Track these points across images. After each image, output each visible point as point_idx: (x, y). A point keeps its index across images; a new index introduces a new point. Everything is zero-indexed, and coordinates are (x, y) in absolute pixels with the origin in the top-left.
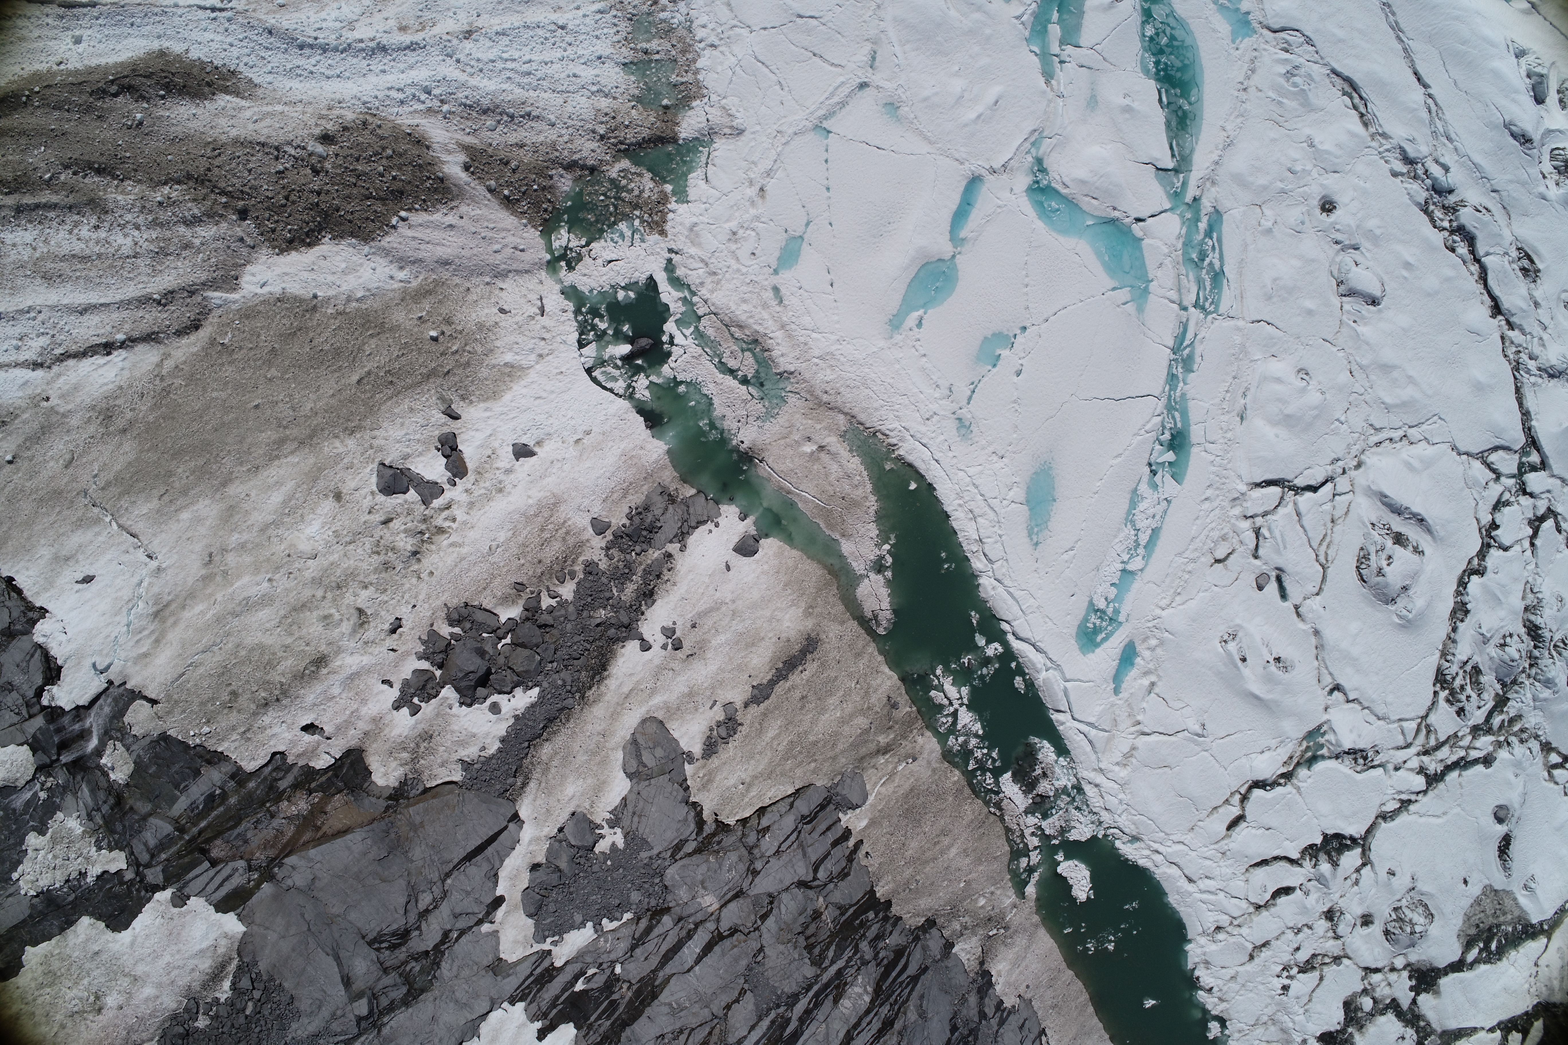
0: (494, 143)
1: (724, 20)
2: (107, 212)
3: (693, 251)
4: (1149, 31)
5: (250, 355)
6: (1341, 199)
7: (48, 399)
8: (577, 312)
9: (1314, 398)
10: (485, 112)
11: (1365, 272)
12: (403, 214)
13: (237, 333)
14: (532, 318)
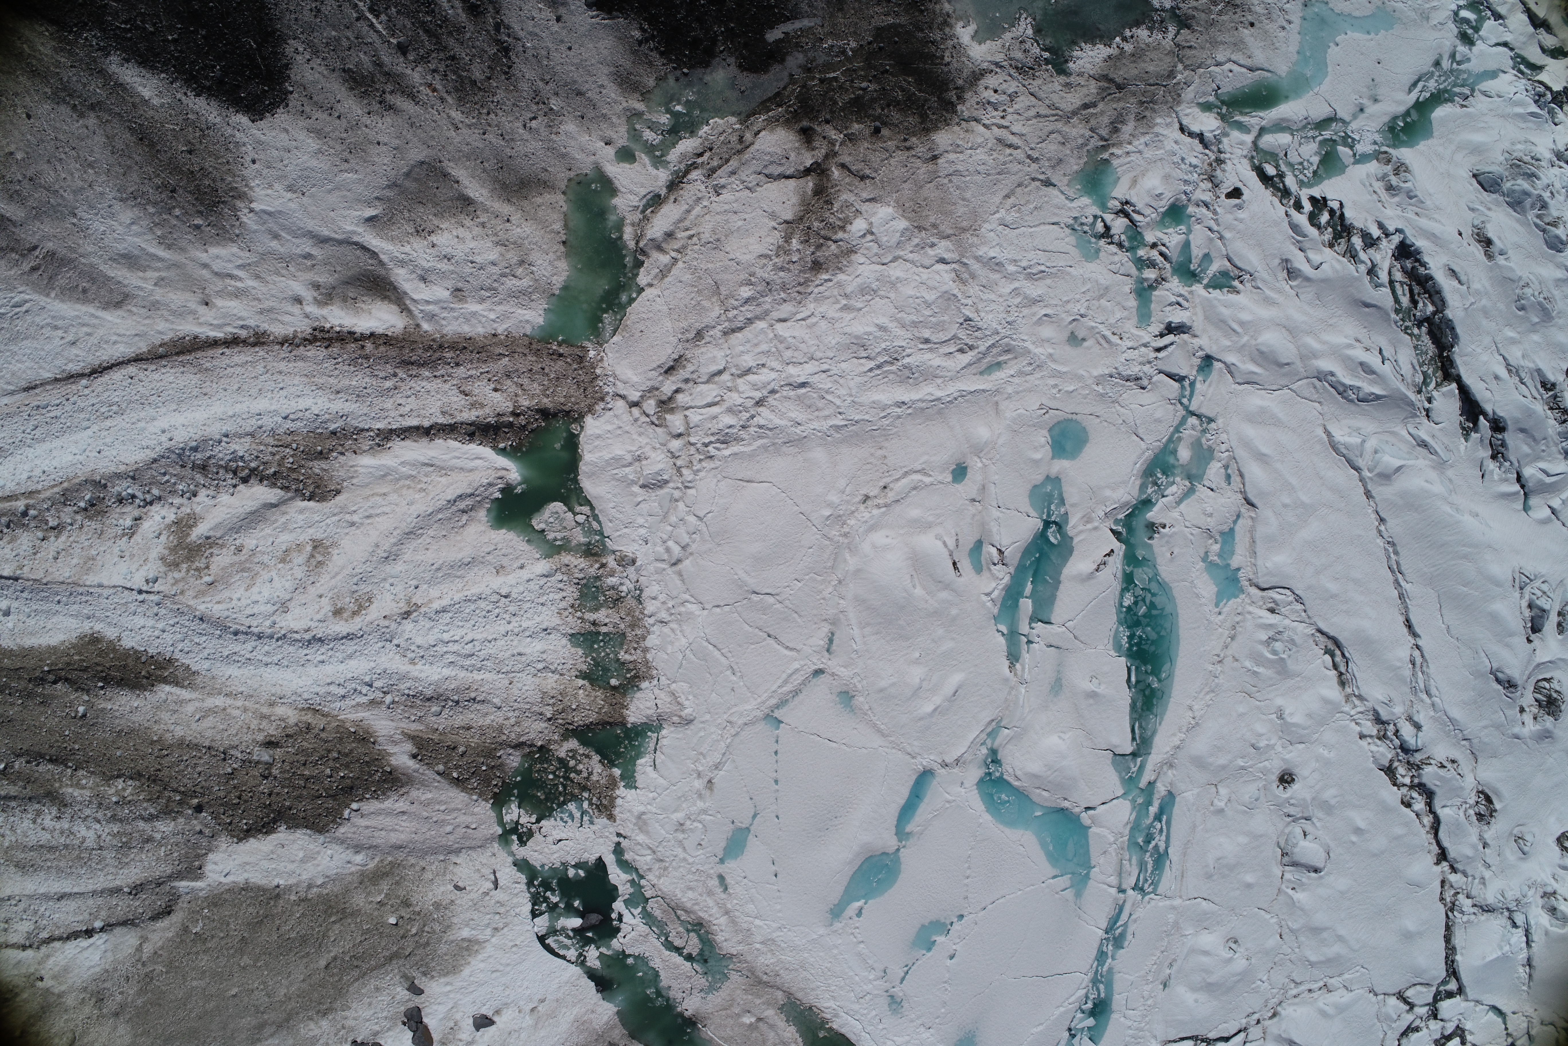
0: (441, 728)
1: (675, 593)
2: (65, 805)
3: (641, 838)
4: (1128, 600)
5: (223, 943)
6: (1302, 772)
7: (42, 979)
8: (530, 884)
9: (1240, 964)
10: (429, 700)
11: (1312, 845)
12: (354, 806)
13: (207, 921)
14: (486, 894)
